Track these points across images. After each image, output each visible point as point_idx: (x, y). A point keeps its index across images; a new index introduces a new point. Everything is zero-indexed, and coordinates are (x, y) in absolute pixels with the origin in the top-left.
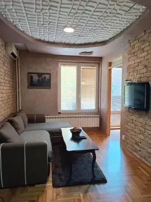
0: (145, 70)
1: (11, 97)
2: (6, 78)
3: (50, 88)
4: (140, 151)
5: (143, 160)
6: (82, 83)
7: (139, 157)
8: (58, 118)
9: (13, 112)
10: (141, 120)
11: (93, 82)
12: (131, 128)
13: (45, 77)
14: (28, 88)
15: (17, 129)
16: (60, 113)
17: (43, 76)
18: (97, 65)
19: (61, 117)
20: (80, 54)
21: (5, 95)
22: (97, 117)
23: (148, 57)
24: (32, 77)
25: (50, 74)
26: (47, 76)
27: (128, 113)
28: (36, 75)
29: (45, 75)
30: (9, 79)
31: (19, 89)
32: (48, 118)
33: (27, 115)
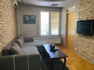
0: (90, 14)
1: (15, 28)
2: (12, 18)
3: (35, 24)
4: (86, 56)
5: (88, 61)
6: (52, 21)
7: (85, 59)
8: (40, 39)
9: (16, 36)
10: (87, 40)
11: (57, 20)
12: (80, 44)
13: (32, 18)
14: (24, 23)
15: (20, 46)
16: (40, 37)
17: (31, 17)
18: (60, 11)
19: (41, 39)
20: (51, 5)
21: (12, 27)
22: (60, 38)
23: (93, 6)
24: (25, 18)
25: (35, 16)
26: (34, 17)
27: (79, 37)
28: (27, 16)
29: (33, 17)
30: (14, 19)
31: (18, 24)
32: (34, 39)
33: (24, 38)
